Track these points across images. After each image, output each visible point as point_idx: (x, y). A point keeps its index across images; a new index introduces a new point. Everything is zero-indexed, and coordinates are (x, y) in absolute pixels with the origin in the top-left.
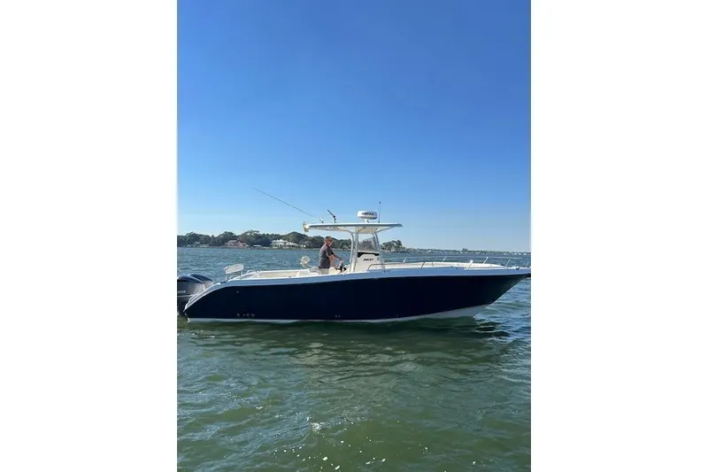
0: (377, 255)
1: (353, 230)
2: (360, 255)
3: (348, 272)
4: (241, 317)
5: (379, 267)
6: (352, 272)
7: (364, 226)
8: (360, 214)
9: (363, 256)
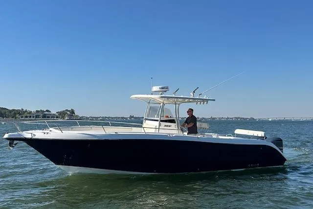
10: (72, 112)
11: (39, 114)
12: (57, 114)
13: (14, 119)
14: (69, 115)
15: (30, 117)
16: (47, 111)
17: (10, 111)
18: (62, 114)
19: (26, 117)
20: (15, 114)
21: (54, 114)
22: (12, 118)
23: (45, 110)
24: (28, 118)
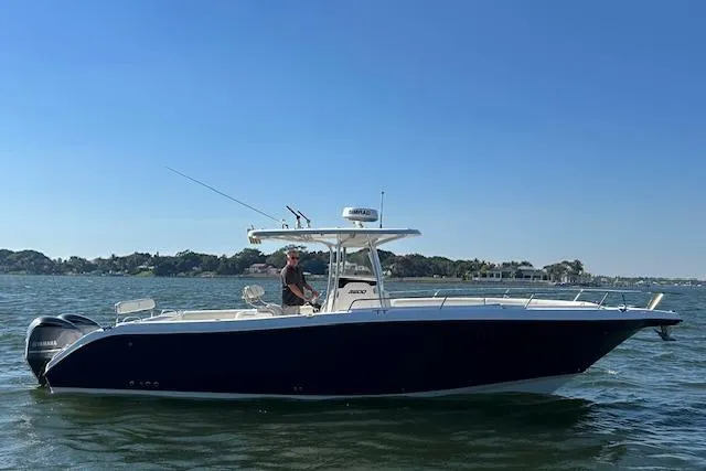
0: (372, 283)
1: (334, 240)
2: (343, 282)
3: (323, 312)
4: (137, 387)
5: (376, 305)
6: (329, 312)
7: (353, 233)
8: (346, 212)
9: (348, 286)
10: (578, 266)
11: (508, 270)
12: (545, 270)
13: (459, 279)
14: (570, 273)
15: (492, 276)
16: (524, 264)
17: (455, 264)
18: (556, 271)
19: (485, 276)
20: (463, 269)
21: (538, 271)
22: (458, 276)
23: (520, 262)
24: (488, 279)
